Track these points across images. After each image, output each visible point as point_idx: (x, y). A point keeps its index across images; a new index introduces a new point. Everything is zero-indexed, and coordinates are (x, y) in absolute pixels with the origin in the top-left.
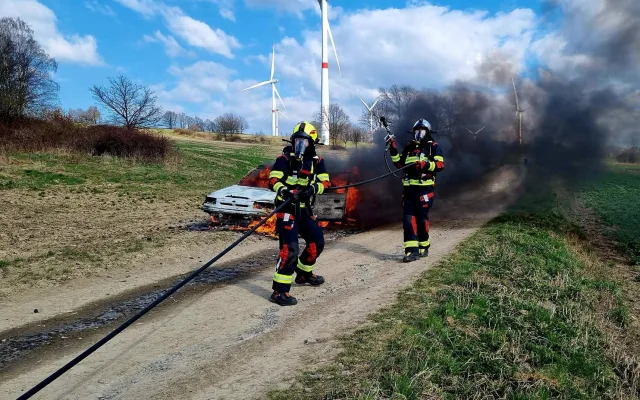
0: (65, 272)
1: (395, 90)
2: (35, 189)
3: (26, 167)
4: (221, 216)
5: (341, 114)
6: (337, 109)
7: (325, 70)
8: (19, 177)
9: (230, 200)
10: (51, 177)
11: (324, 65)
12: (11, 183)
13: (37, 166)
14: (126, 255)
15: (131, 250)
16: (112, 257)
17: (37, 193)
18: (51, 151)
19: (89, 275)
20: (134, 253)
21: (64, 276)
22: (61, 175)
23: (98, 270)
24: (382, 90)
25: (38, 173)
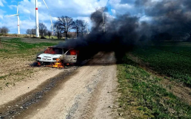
1: (63, 17)
4: (43, 62)
5: (44, 26)
6: (42, 24)
7: (37, 10)
9: (45, 58)
11: (36, 9)
24: (58, 17)
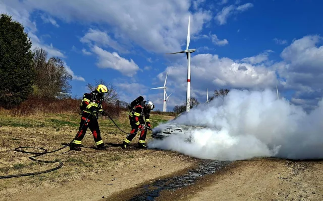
0: (65, 174)
2: (55, 128)
3: (52, 118)
7: (188, 82)
8: (48, 122)
9: (170, 130)
10: (63, 123)
12: (43, 124)
13: (58, 118)
14: (109, 163)
15: (113, 160)
16: (101, 164)
17: (55, 129)
18: (65, 113)
19: (84, 178)
20: (116, 162)
21: (65, 178)
22: (69, 122)
23: (92, 174)
25: (57, 121)
